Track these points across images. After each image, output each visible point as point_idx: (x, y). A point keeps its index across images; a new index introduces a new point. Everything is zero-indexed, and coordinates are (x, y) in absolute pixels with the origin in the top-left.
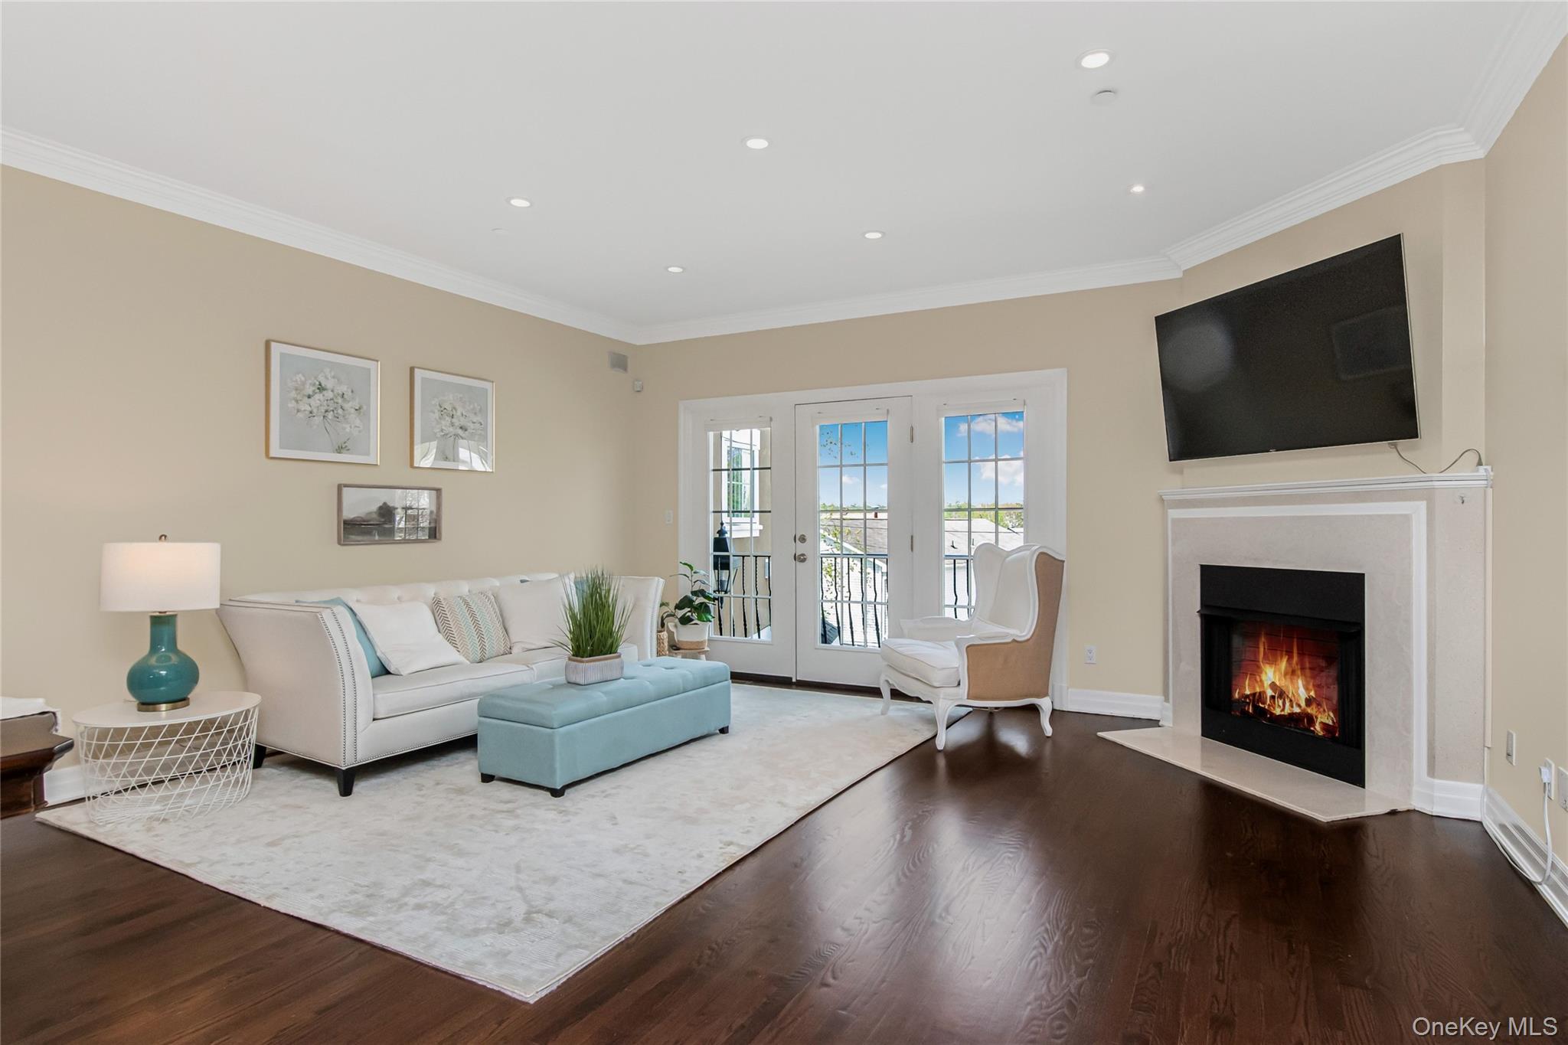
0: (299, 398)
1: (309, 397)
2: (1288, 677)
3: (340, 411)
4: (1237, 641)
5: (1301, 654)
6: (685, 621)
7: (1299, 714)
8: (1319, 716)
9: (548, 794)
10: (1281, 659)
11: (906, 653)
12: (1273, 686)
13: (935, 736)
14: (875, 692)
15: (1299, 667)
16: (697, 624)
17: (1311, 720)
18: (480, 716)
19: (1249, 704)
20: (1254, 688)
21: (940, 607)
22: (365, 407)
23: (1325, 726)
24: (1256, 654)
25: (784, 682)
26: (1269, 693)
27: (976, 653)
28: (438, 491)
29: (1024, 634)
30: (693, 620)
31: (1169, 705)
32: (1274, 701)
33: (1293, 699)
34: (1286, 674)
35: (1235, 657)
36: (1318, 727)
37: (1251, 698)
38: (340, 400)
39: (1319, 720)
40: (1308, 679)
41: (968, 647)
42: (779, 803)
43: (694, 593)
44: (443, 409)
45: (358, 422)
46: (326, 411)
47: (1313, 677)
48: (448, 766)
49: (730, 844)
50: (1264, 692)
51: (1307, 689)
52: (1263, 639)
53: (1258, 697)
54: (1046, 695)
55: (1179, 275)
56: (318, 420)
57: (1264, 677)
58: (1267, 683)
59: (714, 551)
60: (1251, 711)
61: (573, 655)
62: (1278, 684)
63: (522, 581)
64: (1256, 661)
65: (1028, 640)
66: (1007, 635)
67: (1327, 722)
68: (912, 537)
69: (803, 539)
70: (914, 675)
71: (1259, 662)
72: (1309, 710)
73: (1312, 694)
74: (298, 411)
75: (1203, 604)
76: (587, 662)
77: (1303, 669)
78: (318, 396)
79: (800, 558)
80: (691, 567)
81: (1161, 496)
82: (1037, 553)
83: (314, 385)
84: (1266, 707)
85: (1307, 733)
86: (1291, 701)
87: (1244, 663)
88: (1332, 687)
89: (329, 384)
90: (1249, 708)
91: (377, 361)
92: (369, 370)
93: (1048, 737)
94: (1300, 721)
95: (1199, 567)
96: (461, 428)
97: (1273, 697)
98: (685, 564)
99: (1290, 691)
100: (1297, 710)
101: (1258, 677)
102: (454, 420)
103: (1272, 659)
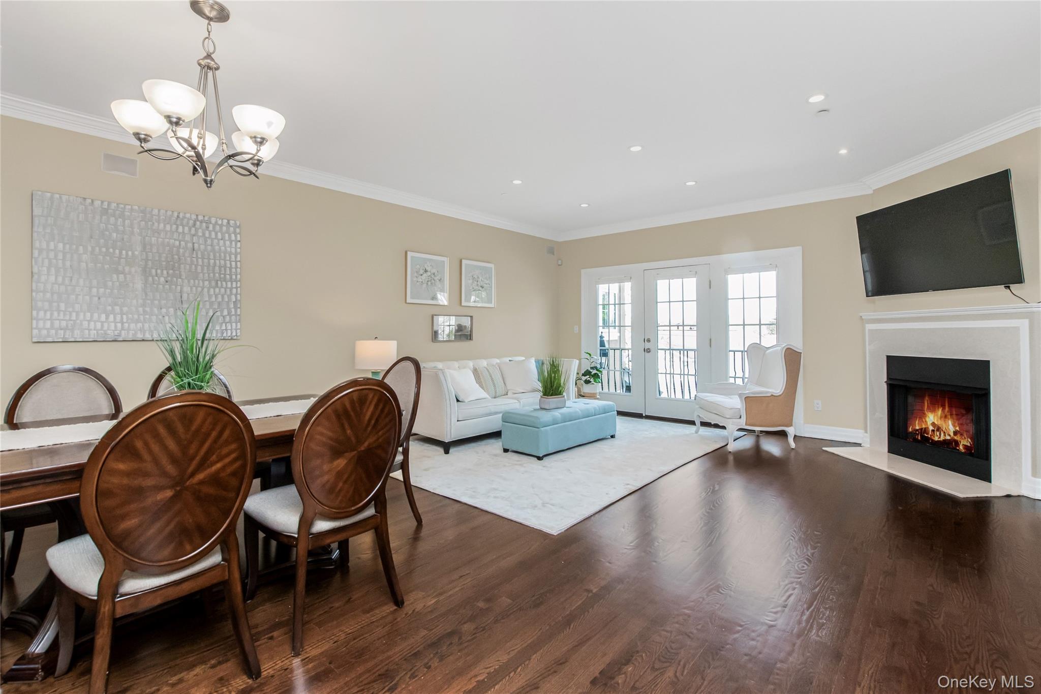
0: (417, 276)
1: (421, 275)
2: (943, 419)
3: (433, 281)
4: (910, 399)
5: (950, 406)
6: (587, 382)
7: (949, 440)
8: (962, 441)
9: (536, 459)
10: (938, 409)
11: (709, 400)
12: (933, 424)
13: (727, 444)
14: (692, 423)
15: (949, 413)
16: (593, 384)
17: (957, 443)
18: (503, 422)
19: (918, 434)
20: (922, 425)
21: (727, 376)
22: (442, 279)
23: (965, 447)
24: (923, 406)
25: (639, 416)
26: (931, 428)
27: (750, 401)
28: (471, 317)
29: (778, 392)
30: (591, 382)
31: (868, 435)
32: (934, 433)
33: (946, 431)
34: (941, 418)
35: (909, 408)
36: (961, 447)
37: (919, 431)
38: (433, 276)
39: (962, 444)
40: (955, 421)
41: (746, 398)
42: (648, 469)
43: (592, 368)
44: (474, 278)
45: (440, 286)
46: (428, 281)
47: (958, 420)
48: (485, 445)
49: (628, 484)
50: (928, 428)
51: (954, 426)
52: (927, 398)
53: (924, 431)
54: (791, 425)
55: (870, 192)
56: (425, 285)
57: (927, 419)
58: (929, 423)
59: (600, 346)
60: (919, 438)
61: (543, 395)
62: (936, 423)
63: (510, 361)
64: (922, 411)
65: (780, 395)
66: (767, 392)
67: (967, 444)
68: (710, 340)
69: (649, 341)
70: (714, 412)
71: (924, 411)
72: (956, 438)
73: (958, 428)
74: (417, 282)
75: (888, 378)
76: (550, 398)
77: (951, 415)
78: (425, 275)
79: (648, 351)
80: (590, 355)
81: (861, 317)
82: (786, 348)
83: (423, 270)
84: (929, 436)
85: (954, 451)
86: (944, 432)
87: (915, 411)
88: (969, 425)
89: (429, 269)
90: (918, 437)
91: (447, 257)
92: (444, 261)
93: (793, 449)
94: (950, 444)
95: (886, 357)
96: (481, 287)
97: (933, 431)
98: (587, 353)
99: (944, 428)
100: (948, 438)
101: (924, 420)
102: (478, 283)
103: (932, 409)
